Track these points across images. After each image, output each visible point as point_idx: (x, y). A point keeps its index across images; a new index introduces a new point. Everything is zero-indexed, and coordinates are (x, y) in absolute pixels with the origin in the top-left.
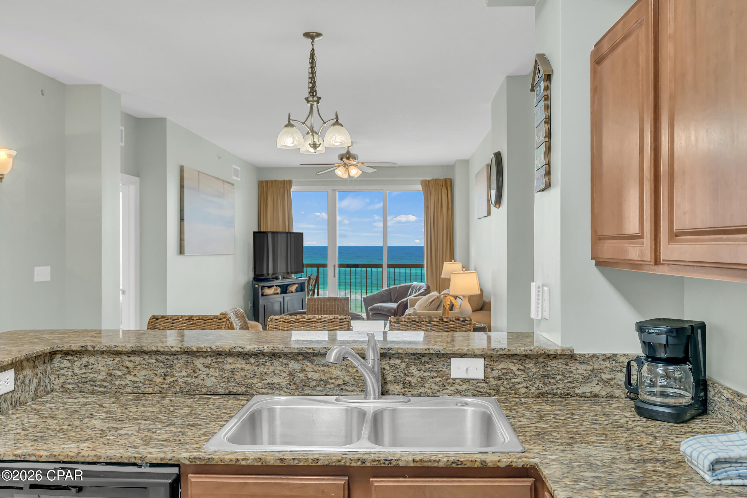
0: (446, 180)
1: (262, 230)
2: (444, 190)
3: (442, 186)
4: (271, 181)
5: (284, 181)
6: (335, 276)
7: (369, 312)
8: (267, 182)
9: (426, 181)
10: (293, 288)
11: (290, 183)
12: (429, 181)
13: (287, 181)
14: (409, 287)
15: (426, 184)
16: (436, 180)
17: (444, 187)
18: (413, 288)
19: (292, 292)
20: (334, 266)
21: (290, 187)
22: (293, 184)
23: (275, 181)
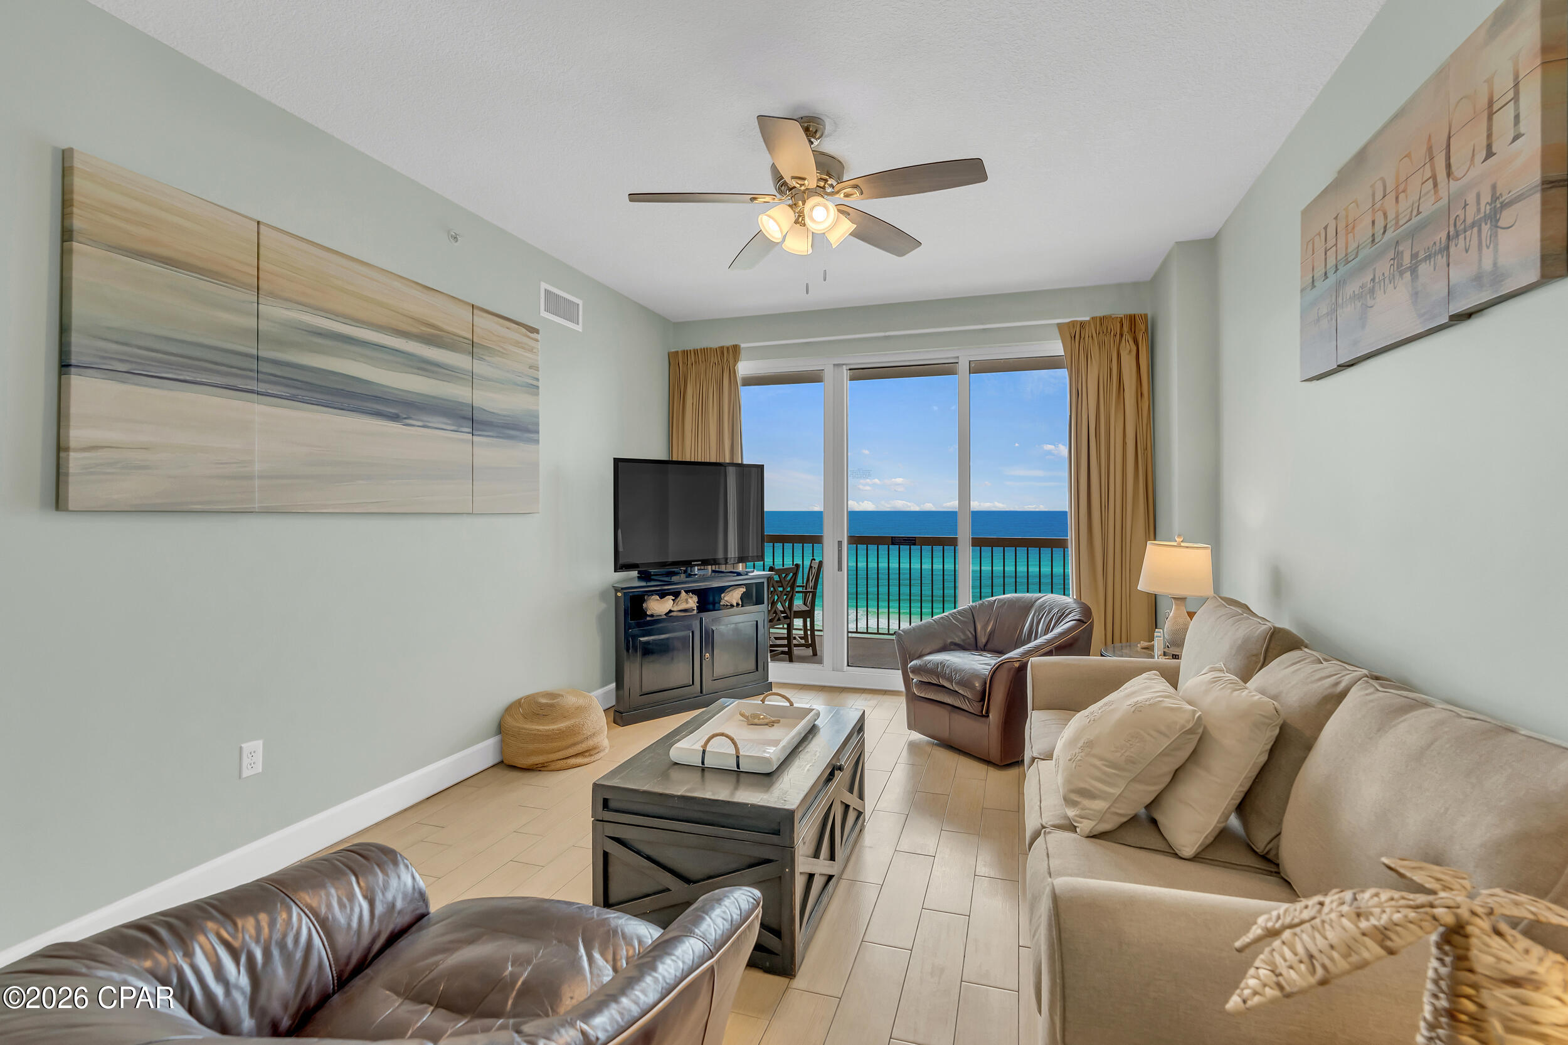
0: (1133, 319)
1: (675, 459)
2: (1127, 347)
3: (1121, 335)
4: (696, 352)
5: (722, 348)
6: (840, 569)
7: (911, 676)
8: (686, 353)
9: (1073, 323)
10: (734, 597)
11: (735, 350)
12: (1082, 324)
13: (728, 348)
14: (1027, 607)
15: (1074, 333)
16: (1102, 319)
17: (1127, 336)
18: (1042, 607)
19: (732, 606)
20: (840, 543)
21: (736, 361)
22: (743, 354)
23: (704, 351)
